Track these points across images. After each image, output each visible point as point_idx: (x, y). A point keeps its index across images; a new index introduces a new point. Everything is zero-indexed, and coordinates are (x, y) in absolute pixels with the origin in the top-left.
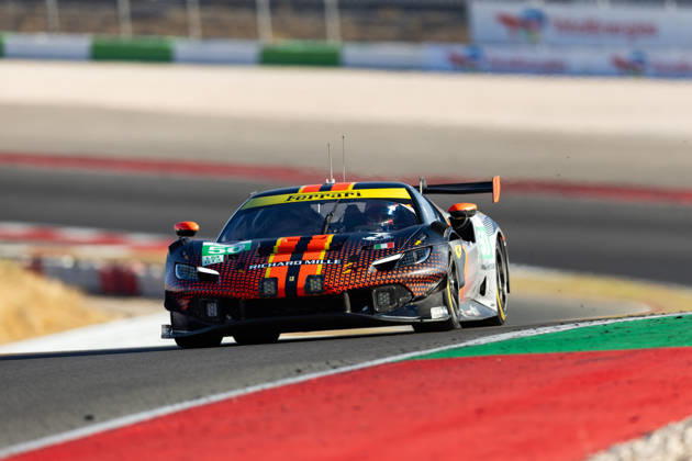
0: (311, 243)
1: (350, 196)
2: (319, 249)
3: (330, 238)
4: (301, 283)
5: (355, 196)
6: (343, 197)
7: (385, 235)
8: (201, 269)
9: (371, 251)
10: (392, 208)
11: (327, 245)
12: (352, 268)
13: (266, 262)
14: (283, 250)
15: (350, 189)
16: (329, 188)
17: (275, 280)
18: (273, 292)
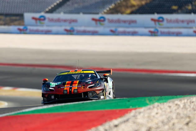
0: (74, 82)
1: (81, 73)
2: (76, 84)
3: (78, 81)
4: (73, 91)
5: (82, 72)
6: (80, 73)
7: (90, 80)
8: (50, 88)
9: (87, 84)
10: (90, 75)
11: (78, 83)
12: (83, 87)
13: (64, 86)
14: (68, 84)
15: (81, 71)
16: (77, 71)
17: (67, 90)
18: (66, 93)
